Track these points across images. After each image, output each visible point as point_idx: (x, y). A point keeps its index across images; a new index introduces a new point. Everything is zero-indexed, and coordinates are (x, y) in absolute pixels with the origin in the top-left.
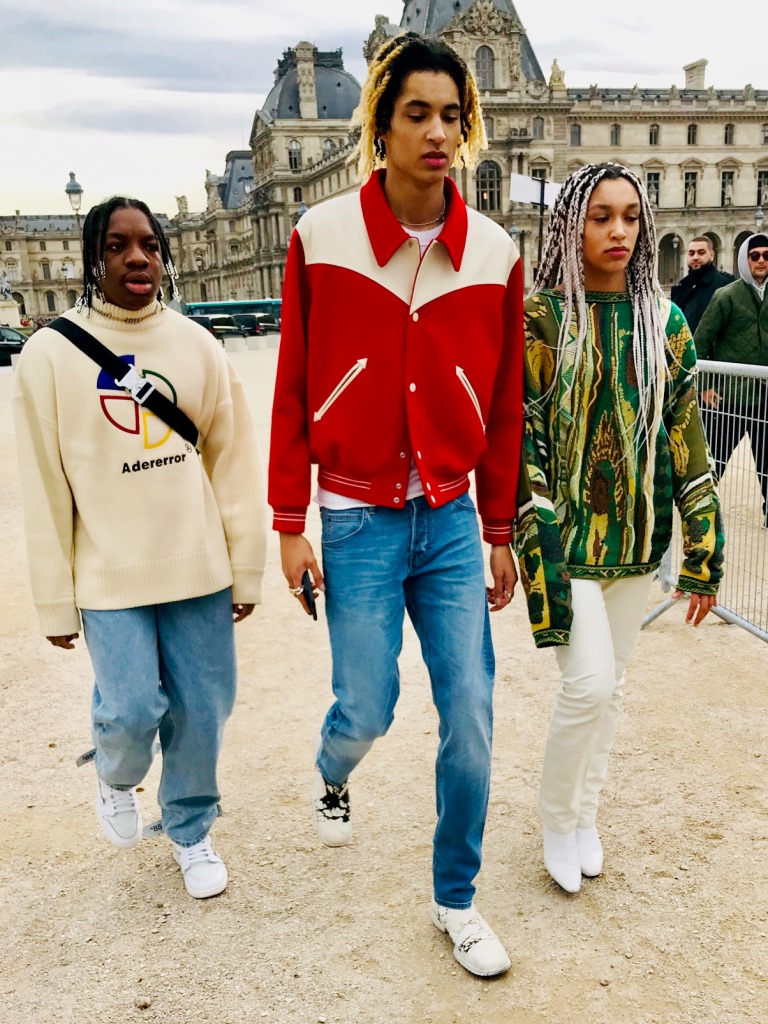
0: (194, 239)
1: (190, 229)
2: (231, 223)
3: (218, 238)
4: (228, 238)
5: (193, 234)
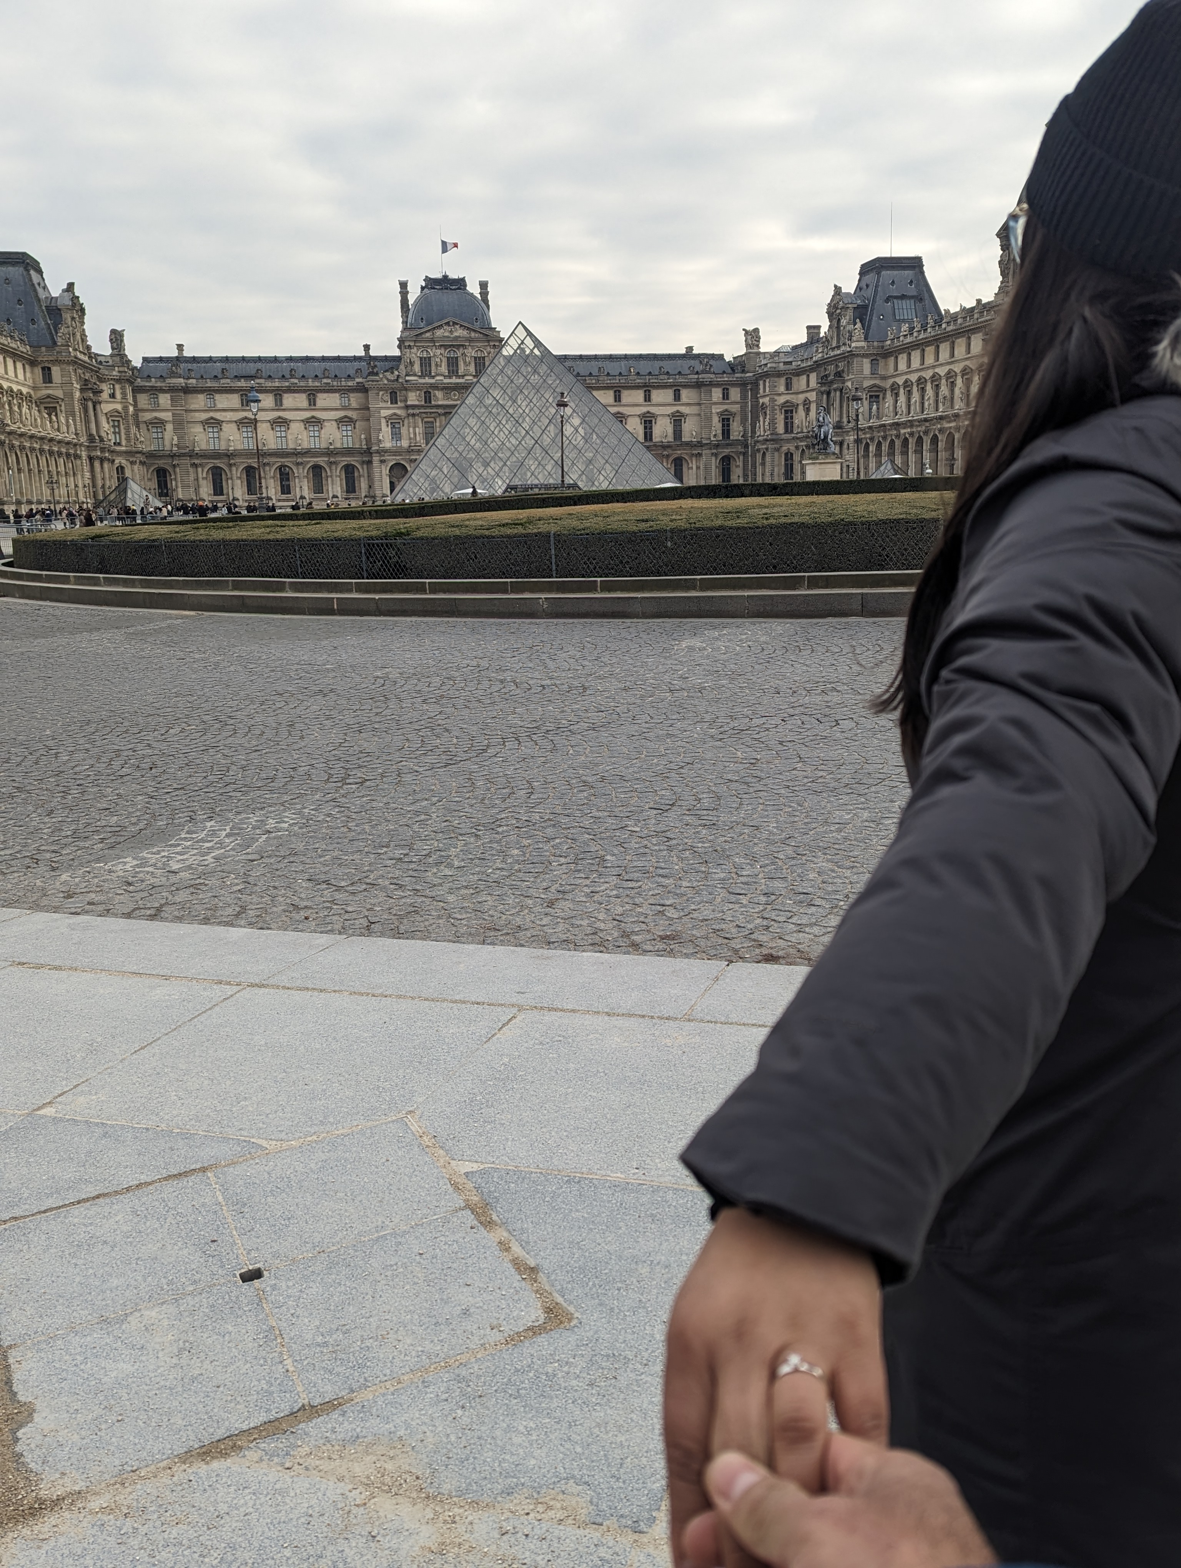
0: (782, 389)
1: (779, 374)
2: (874, 362)
3: (849, 384)
4: (867, 384)
5: (783, 381)
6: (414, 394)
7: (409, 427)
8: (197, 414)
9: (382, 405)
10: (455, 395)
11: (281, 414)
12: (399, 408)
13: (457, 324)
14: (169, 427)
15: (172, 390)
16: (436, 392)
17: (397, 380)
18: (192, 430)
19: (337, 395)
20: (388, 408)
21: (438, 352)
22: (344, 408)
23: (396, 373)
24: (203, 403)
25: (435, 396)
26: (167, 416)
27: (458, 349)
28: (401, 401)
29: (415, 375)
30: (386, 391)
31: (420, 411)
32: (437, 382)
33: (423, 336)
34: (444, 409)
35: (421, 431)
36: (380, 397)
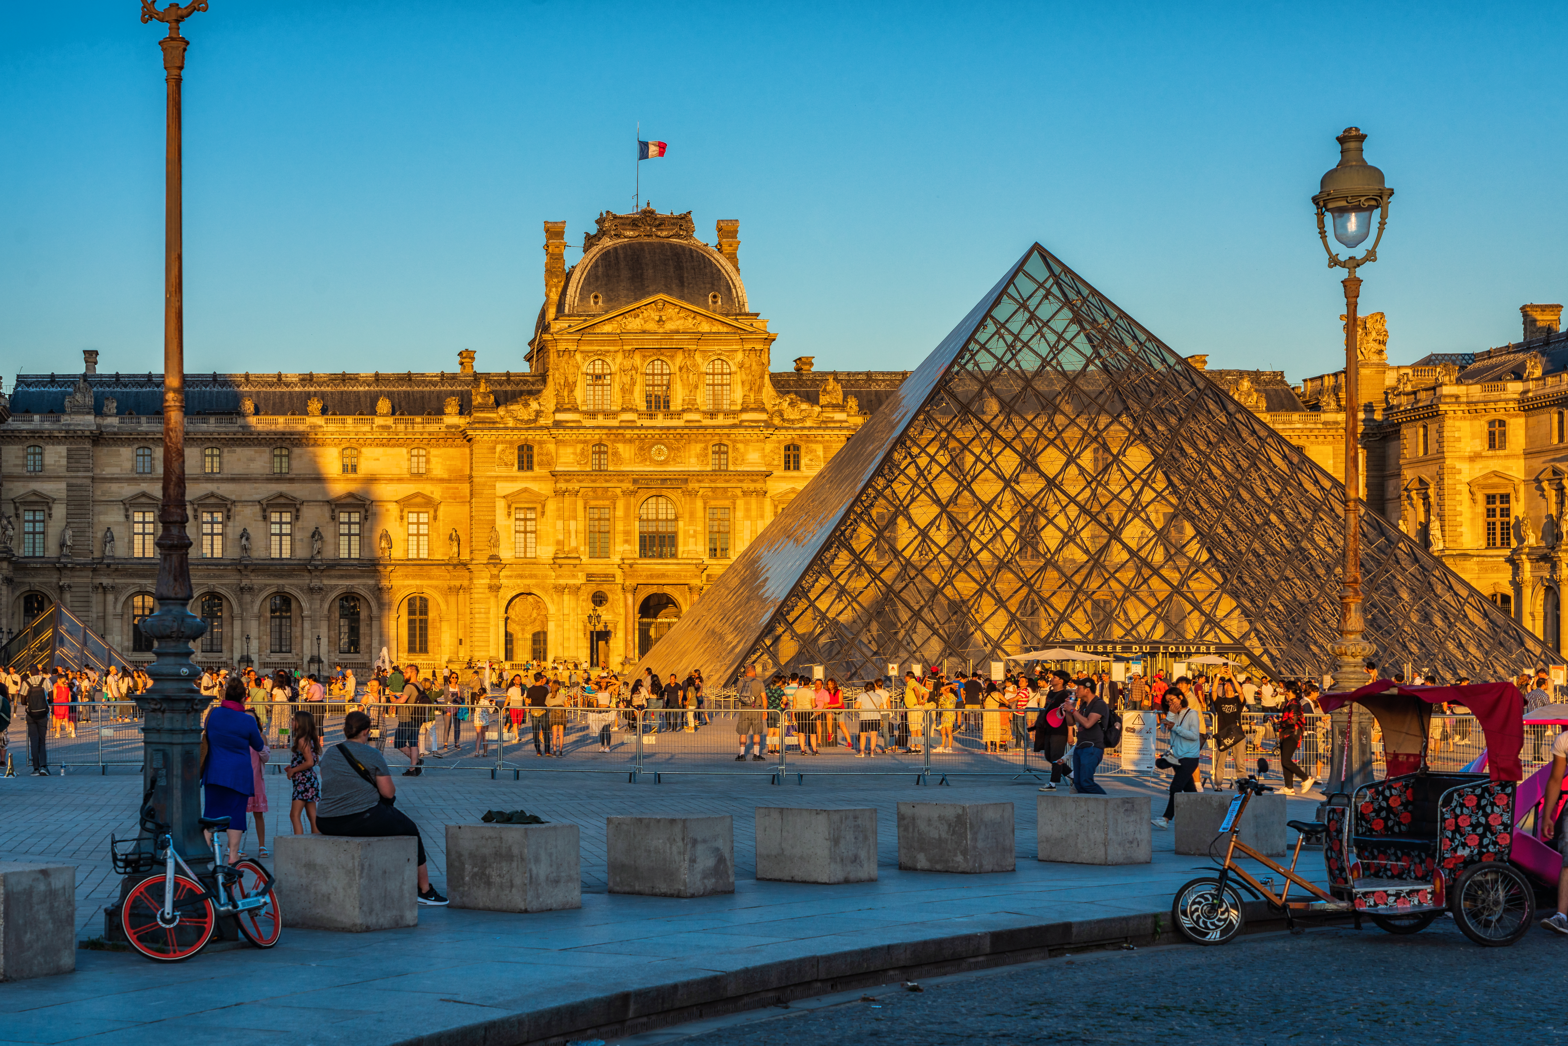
6: (570, 450)
7: (556, 518)
8: (114, 487)
9: (502, 471)
10: (660, 452)
11: (284, 488)
12: (535, 479)
13: (673, 305)
14: (59, 511)
15: (71, 436)
16: (620, 447)
17: (536, 420)
18: (102, 518)
19: (404, 450)
20: (513, 479)
21: (628, 363)
22: (417, 477)
23: (534, 405)
24: (128, 465)
25: (616, 453)
26: (55, 489)
27: (672, 357)
28: (540, 464)
29: (575, 410)
30: (511, 443)
31: (582, 485)
32: (623, 424)
33: (598, 330)
34: (635, 481)
35: (581, 527)
36: (497, 455)
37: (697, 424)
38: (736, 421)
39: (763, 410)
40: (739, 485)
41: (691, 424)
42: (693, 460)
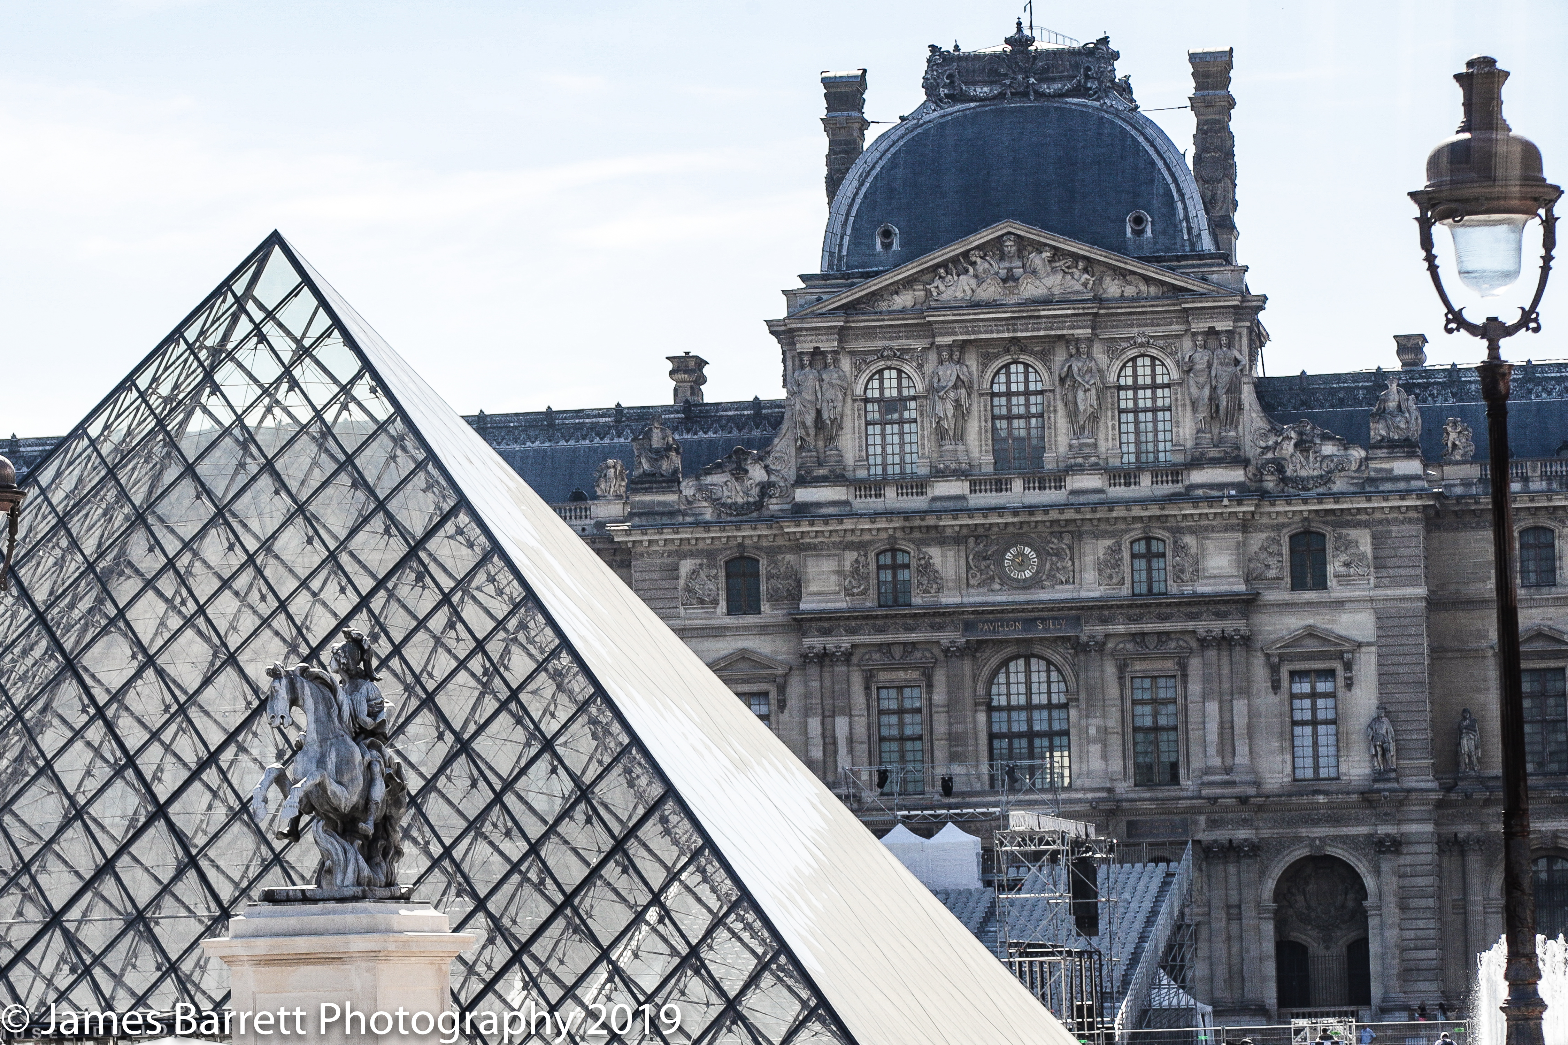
6: (829, 565)
7: (807, 712)
9: (693, 616)
10: (1022, 562)
12: (763, 630)
13: (1039, 247)
16: (935, 553)
17: (759, 505)
20: (719, 632)
21: (949, 373)
23: (757, 473)
25: (926, 568)
27: (1044, 357)
28: (773, 598)
29: (838, 478)
30: (710, 555)
31: (858, 639)
32: (938, 505)
33: (883, 306)
34: (969, 626)
35: (861, 731)
36: (682, 582)
37: (1094, 498)
38: (1179, 487)
39: (1238, 460)
40: (1191, 625)
41: (1082, 499)
42: (1090, 576)
